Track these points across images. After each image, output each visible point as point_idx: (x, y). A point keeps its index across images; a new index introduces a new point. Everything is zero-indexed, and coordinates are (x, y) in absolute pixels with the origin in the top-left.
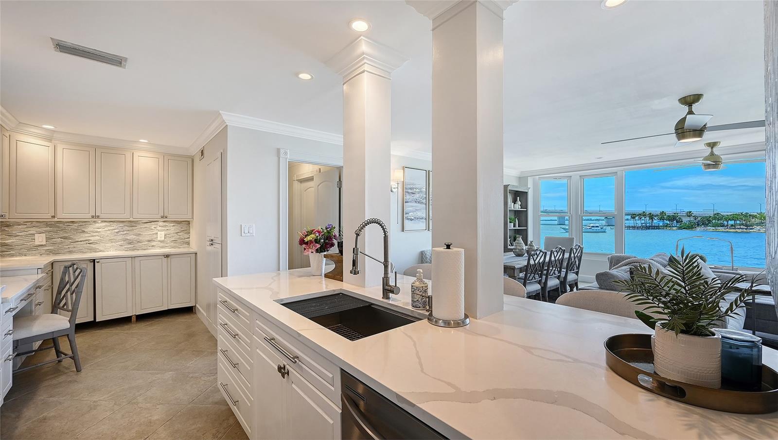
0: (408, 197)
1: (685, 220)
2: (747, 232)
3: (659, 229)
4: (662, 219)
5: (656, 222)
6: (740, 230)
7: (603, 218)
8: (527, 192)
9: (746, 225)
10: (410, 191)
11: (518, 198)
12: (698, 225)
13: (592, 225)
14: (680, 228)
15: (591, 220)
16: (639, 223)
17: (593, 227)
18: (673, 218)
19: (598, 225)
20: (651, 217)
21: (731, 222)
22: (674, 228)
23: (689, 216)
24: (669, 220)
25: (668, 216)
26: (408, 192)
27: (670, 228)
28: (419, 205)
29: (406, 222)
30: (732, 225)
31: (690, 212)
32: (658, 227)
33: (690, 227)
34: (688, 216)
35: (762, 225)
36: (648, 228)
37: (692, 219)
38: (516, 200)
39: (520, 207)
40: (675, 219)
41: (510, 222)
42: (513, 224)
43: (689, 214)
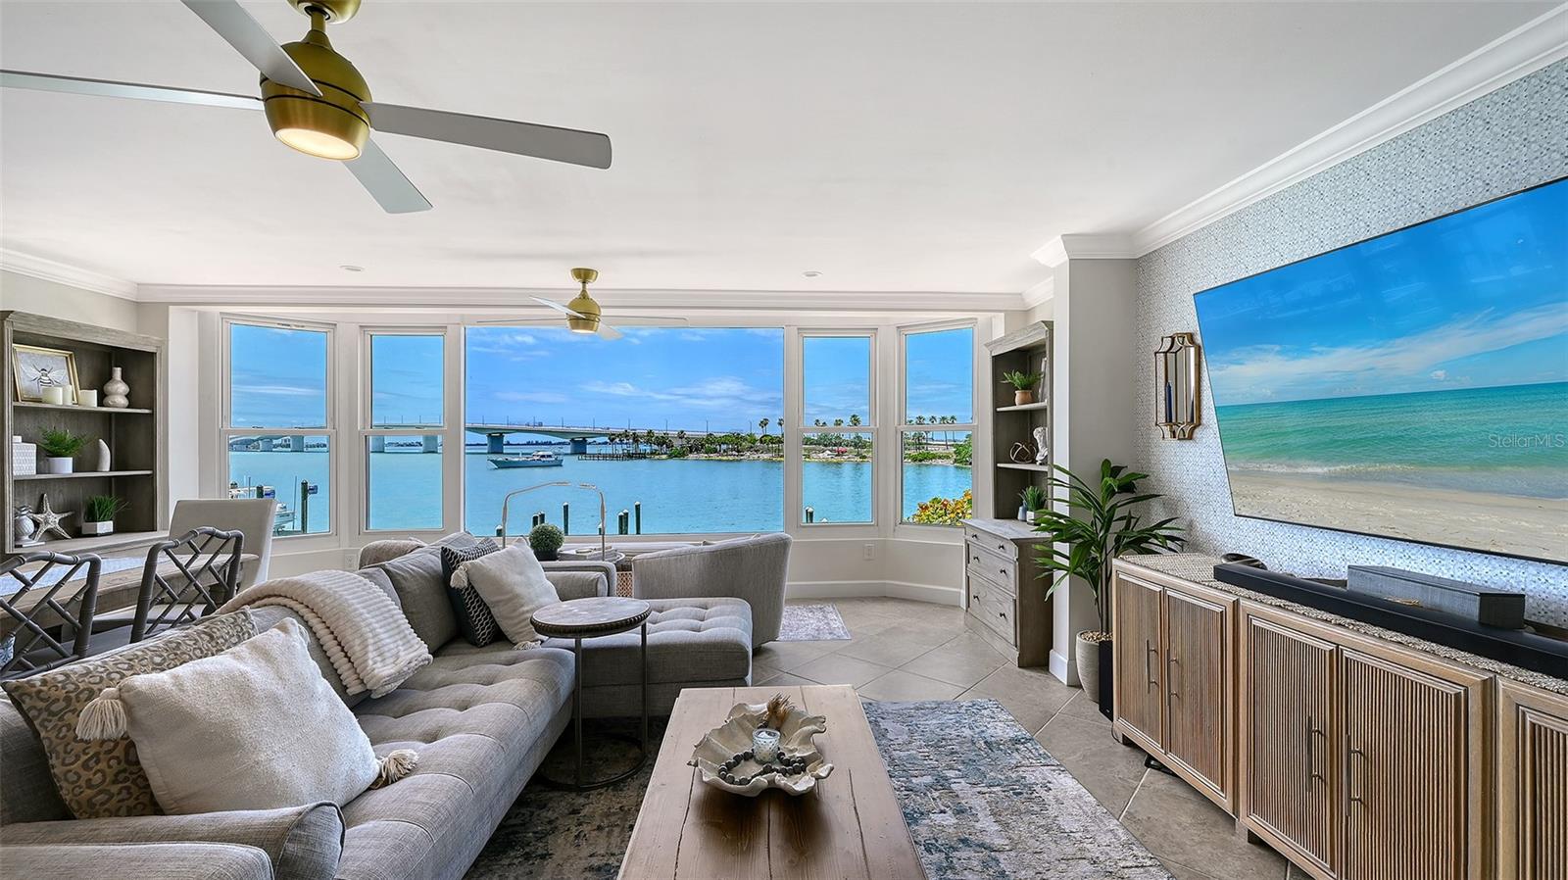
1: (677, 443)
2: (737, 460)
3: (645, 458)
4: (648, 442)
5: (642, 447)
6: (731, 458)
7: (568, 441)
8: (153, 355)
9: (738, 451)
11: (118, 372)
12: (691, 452)
13: (541, 453)
14: (670, 456)
15: (550, 444)
16: (619, 450)
17: (543, 456)
18: (663, 441)
19: (551, 453)
20: (636, 439)
21: (724, 447)
22: (664, 457)
23: (681, 438)
24: (658, 444)
25: (657, 438)
27: (658, 457)
30: (725, 451)
31: (682, 432)
32: (642, 456)
33: (682, 454)
36: (630, 456)
37: (684, 442)
38: (110, 377)
39: (123, 401)
40: (664, 443)
41: (48, 452)
42: (70, 460)
43: (681, 435)
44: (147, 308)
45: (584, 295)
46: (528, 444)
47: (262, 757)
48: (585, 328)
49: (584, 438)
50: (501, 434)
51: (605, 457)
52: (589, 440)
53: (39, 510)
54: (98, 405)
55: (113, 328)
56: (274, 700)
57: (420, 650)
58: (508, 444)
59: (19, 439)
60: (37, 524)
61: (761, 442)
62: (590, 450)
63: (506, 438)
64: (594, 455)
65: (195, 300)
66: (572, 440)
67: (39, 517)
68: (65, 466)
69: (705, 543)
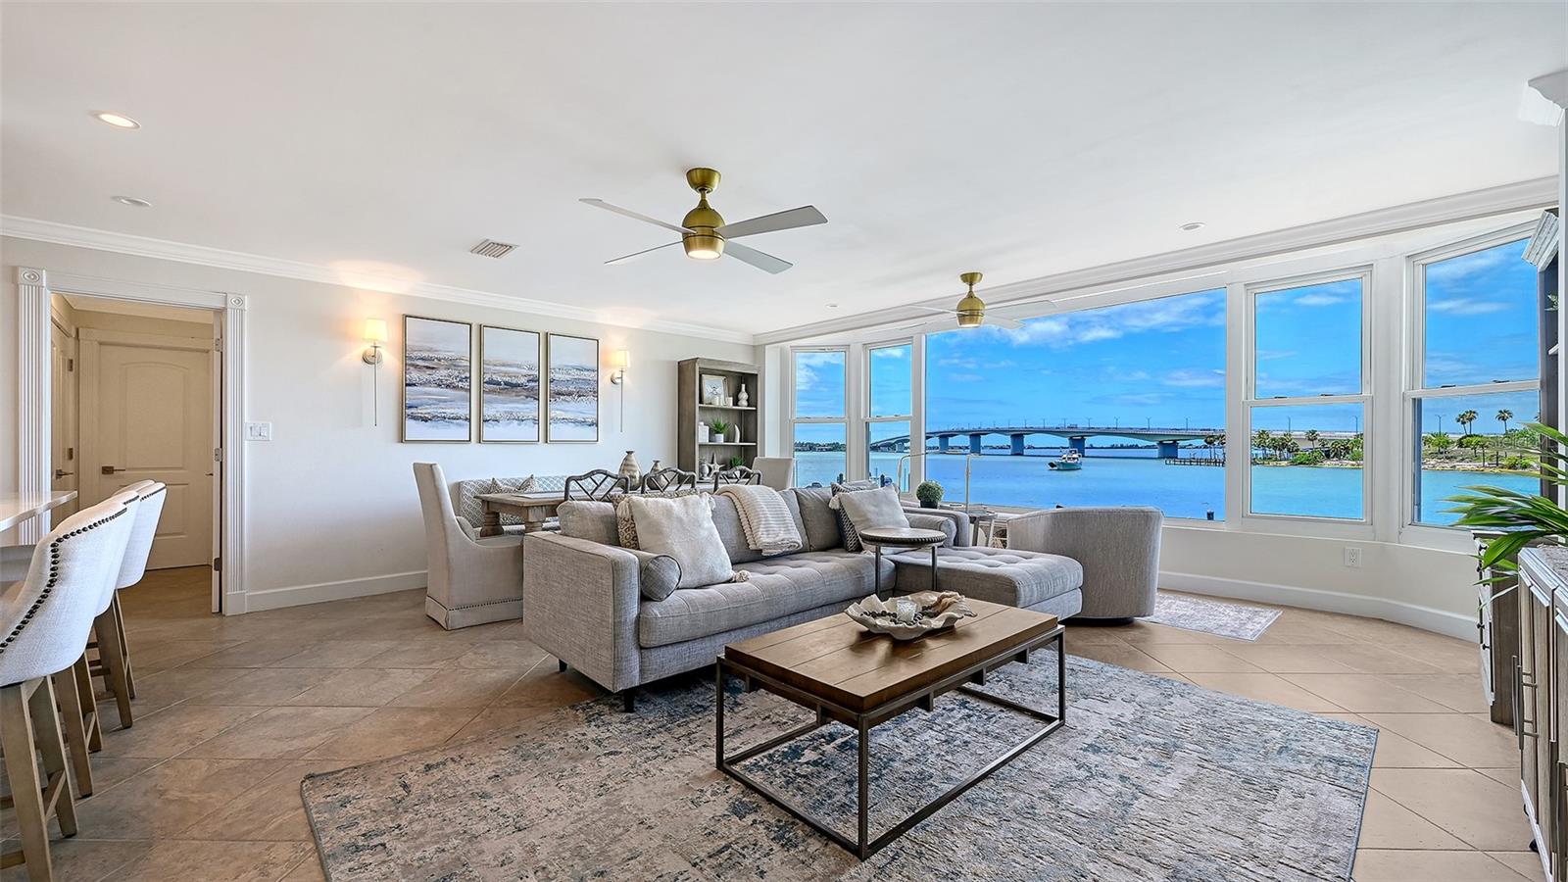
0: (414, 375)
1: (1305, 446)
4: (1262, 445)
7: (1155, 443)
8: (758, 375)
10: (421, 363)
11: (743, 386)
12: (1328, 456)
14: (1293, 463)
15: (1137, 447)
18: (1282, 443)
22: (1284, 463)
23: (1311, 440)
24: (1275, 448)
25: (1273, 439)
26: (416, 366)
27: (1275, 463)
28: (448, 390)
29: (409, 423)
31: (1313, 432)
33: (1311, 461)
34: (1309, 439)
35: (1440, 456)
37: (1317, 444)
38: (739, 390)
39: (746, 403)
40: (1284, 446)
41: (714, 431)
42: (722, 435)
43: (1312, 436)
44: (757, 350)
45: (971, 296)
46: (1112, 447)
47: (669, 541)
48: (971, 321)
49: (1175, 441)
50: (1082, 437)
51: (1199, 462)
52: (1181, 443)
53: (712, 463)
54: (734, 405)
55: (742, 362)
56: (680, 520)
57: (796, 537)
58: (1092, 447)
59: (702, 423)
60: (710, 469)
61: (1461, 444)
62: (1181, 453)
63: (1088, 441)
64: (1185, 460)
65: (778, 339)
66: (1161, 443)
67: (712, 466)
68: (720, 438)
69: (1058, 507)
